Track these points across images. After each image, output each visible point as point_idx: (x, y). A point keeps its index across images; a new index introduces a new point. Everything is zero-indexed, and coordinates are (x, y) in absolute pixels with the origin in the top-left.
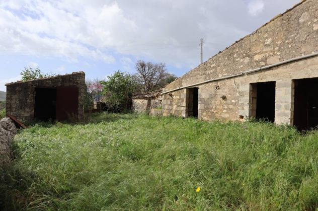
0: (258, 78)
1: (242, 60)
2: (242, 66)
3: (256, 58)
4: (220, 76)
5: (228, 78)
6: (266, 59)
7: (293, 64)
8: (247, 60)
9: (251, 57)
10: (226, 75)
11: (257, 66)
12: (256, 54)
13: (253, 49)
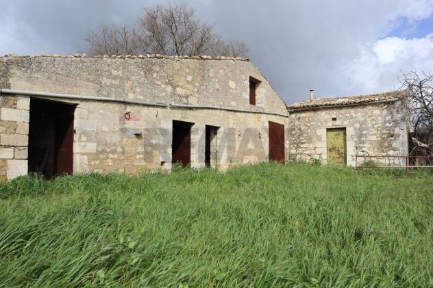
0: (180, 116)
1: (163, 86)
2: (163, 94)
3: (179, 90)
4: (130, 97)
5: (144, 105)
6: (188, 97)
7: (206, 111)
8: (169, 89)
9: (174, 88)
10: (141, 99)
11: (180, 101)
12: (178, 86)
13: (176, 79)
